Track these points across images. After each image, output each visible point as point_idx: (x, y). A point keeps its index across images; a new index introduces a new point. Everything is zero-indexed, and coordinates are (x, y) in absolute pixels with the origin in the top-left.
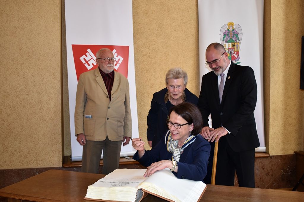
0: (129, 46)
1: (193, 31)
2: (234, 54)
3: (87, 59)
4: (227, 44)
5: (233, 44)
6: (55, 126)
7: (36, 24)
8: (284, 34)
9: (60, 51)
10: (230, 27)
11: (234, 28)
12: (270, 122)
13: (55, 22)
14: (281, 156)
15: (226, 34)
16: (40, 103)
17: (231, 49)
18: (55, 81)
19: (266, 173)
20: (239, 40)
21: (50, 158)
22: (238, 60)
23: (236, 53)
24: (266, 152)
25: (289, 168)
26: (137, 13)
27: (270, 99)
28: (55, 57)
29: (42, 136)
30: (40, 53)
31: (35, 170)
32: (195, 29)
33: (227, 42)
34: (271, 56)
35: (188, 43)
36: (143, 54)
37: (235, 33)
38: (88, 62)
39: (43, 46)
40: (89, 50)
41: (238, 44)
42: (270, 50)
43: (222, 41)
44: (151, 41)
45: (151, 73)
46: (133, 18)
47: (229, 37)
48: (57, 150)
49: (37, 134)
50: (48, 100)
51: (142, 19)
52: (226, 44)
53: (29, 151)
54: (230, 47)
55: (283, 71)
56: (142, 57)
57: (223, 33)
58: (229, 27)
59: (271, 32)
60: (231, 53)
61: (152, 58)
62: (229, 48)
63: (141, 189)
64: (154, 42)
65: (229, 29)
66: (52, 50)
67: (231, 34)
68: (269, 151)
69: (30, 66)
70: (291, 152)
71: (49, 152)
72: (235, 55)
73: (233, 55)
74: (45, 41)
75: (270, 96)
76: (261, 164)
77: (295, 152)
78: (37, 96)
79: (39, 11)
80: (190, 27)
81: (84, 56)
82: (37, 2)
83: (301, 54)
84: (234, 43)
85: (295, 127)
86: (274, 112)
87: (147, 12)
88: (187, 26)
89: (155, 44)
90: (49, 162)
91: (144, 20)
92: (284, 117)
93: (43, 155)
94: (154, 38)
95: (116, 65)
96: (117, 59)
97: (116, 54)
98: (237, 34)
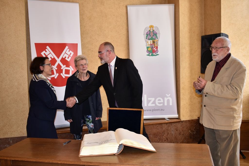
0: (77, 44)
1: (125, 32)
2: (154, 48)
4: (149, 41)
5: (153, 41)
6: (24, 106)
7: (7, 28)
8: (189, 34)
11: (154, 29)
12: (181, 96)
13: (22, 26)
14: (189, 121)
15: (148, 34)
16: (11, 88)
17: (152, 45)
18: (23, 71)
19: (179, 133)
20: (157, 38)
21: (20, 129)
22: (157, 53)
23: (155, 47)
25: (194, 129)
26: (83, 18)
27: (180, 80)
28: (23, 53)
29: (14, 113)
30: (10, 50)
31: (10, 139)
32: (126, 30)
33: (149, 39)
34: (180, 49)
35: (121, 40)
36: (88, 49)
37: (155, 33)
38: (47, 56)
39: (13, 45)
40: (48, 47)
41: (157, 41)
42: (180, 45)
43: (145, 39)
44: (94, 39)
46: (80, 22)
47: (150, 36)
49: (10, 112)
50: (18, 85)
51: (87, 23)
53: (4, 125)
54: (152, 43)
55: (189, 60)
56: (87, 52)
57: (146, 33)
58: (150, 29)
59: (180, 33)
60: (152, 47)
61: (95, 52)
62: (150, 44)
65: (150, 30)
66: (20, 48)
67: (152, 34)
68: (181, 117)
69: (3, 60)
70: (195, 117)
71: (20, 125)
72: (155, 49)
74: (14, 41)
75: (180, 78)
76: (175, 127)
77: (198, 117)
78: (9, 83)
79: (10, 18)
80: (122, 29)
81: (44, 52)
82: (8, 11)
83: (201, 48)
85: (198, 100)
86: (183, 89)
87: (91, 18)
88: (120, 28)
89: (96, 42)
90: (20, 132)
91: (89, 24)
92: (190, 93)
93: (15, 128)
94: (96, 37)
95: (68, 58)
96: (69, 53)
97: (68, 50)
98: (156, 34)
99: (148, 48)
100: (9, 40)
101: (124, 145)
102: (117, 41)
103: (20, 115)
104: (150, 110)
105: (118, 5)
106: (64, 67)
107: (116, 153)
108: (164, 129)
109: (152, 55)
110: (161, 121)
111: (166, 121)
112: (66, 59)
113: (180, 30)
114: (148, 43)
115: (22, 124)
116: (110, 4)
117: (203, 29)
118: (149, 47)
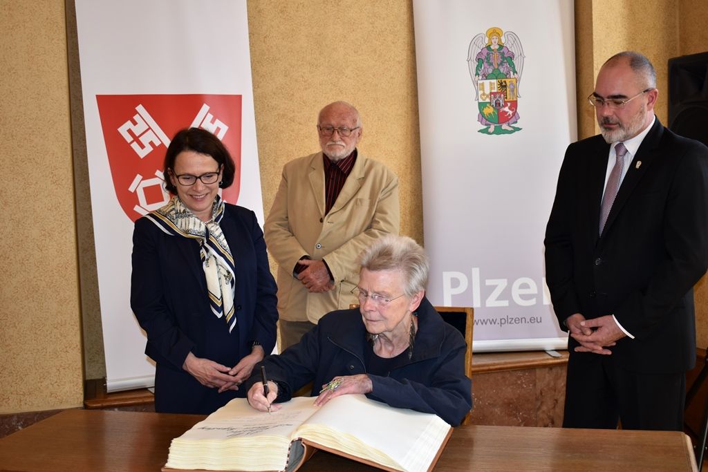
1: (401, 53)
2: (504, 106)
3: (137, 132)
4: (487, 83)
5: (501, 84)
6: (62, 306)
7: (4, 45)
10: (493, 41)
11: (503, 41)
13: (53, 39)
15: (483, 58)
16: (20, 248)
17: (498, 96)
18: (57, 189)
20: (515, 72)
21: (51, 386)
22: (516, 122)
23: (509, 104)
26: (258, 9)
28: (57, 130)
29: (28, 332)
31: (15, 418)
32: (406, 48)
33: (486, 77)
35: (389, 83)
36: (279, 114)
37: (506, 56)
38: (140, 139)
39: (23, 101)
40: (140, 108)
43: (474, 77)
44: (296, 81)
46: (249, 23)
47: (491, 64)
48: (70, 364)
49: (16, 328)
50: (42, 237)
51: (272, 26)
52: (483, 84)
54: (495, 91)
56: (275, 122)
57: (475, 55)
58: (490, 39)
59: (595, 50)
60: (498, 104)
61: (300, 124)
62: (491, 93)
63: (300, 439)
64: (305, 82)
65: (490, 46)
66: (48, 111)
67: (496, 59)
71: (48, 372)
72: (506, 109)
73: (502, 110)
74: (27, 89)
78: (13, 230)
79: (11, 12)
80: (393, 43)
81: (129, 124)
83: (667, 102)
84: (503, 80)
87: (285, 7)
88: (385, 40)
89: (306, 89)
90: (51, 396)
91: (278, 27)
93: (33, 380)
94: (304, 73)
96: (212, 129)
97: (210, 117)
98: (511, 57)
99: (482, 106)
100: (9, 86)
102: (377, 85)
103: (49, 337)
104: (493, 322)
108: (540, 385)
109: (499, 131)
110: (531, 359)
111: (548, 359)
113: (594, 40)
114: (483, 89)
115: (54, 369)
117: (678, 37)
118: (488, 105)
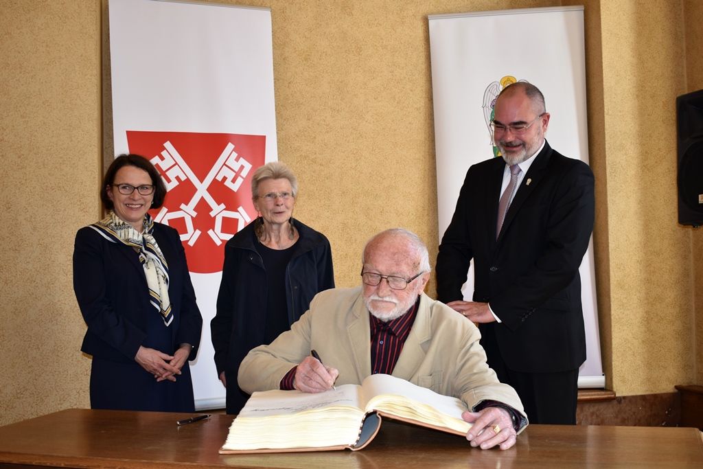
0: (265, 137)
1: (419, 101)
7: (40, 79)
8: (636, 100)
9: (96, 145)
12: (612, 312)
13: (86, 75)
14: (643, 397)
16: (46, 272)
18: (84, 216)
24: (608, 388)
26: (283, 57)
28: (86, 159)
29: (50, 354)
30: (47, 150)
32: (424, 96)
34: (607, 153)
35: (407, 128)
36: (301, 156)
38: (167, 173)
39: (55, 132)
40: (168, 145)
42: (604, 138)
43: (488, 122)
44: (318, 124)
45: (320, 201)
46: (274, 69)
49: (39, 350)
51: (296, 73)
53: (19, 391)
55: (639, 189)
57: (490, 102)
59: (605, 96)
61: (321, 165)
64: (327, 125)
66: (79, 141)
68: (614, 386)
69: (24, 181)
70: (667, 387)
71: (68, 395)
74: (60, 120)
75: (610, 251)
76: (594, 417)
77: (676, 387)
78: (40, 254)
79: (48, 49)
80: (411, 91)
81: (158, 158)
82: (43, 27)
85: (673, 325)
86: (622, 288)
87: (309, 55)
88: (404, 88)
89: (328, 132)
91: (302, 74)
92: (646, 302)
93: (53, 402)
94: (326, 117)
95: (234, 181)
96: (236, 167)
97: (235, 155)
99: (496, 150)
100: (43, 117)
101: (382, 417)
102: (395, 130)
103: (70, 360)
105: (397, 14)
106: (218, 211)
107: (353, 446)
112: (228, 183)
113: (605, 87)
115: (75, 392)
116: (372, 13)
117: (686, 86)
